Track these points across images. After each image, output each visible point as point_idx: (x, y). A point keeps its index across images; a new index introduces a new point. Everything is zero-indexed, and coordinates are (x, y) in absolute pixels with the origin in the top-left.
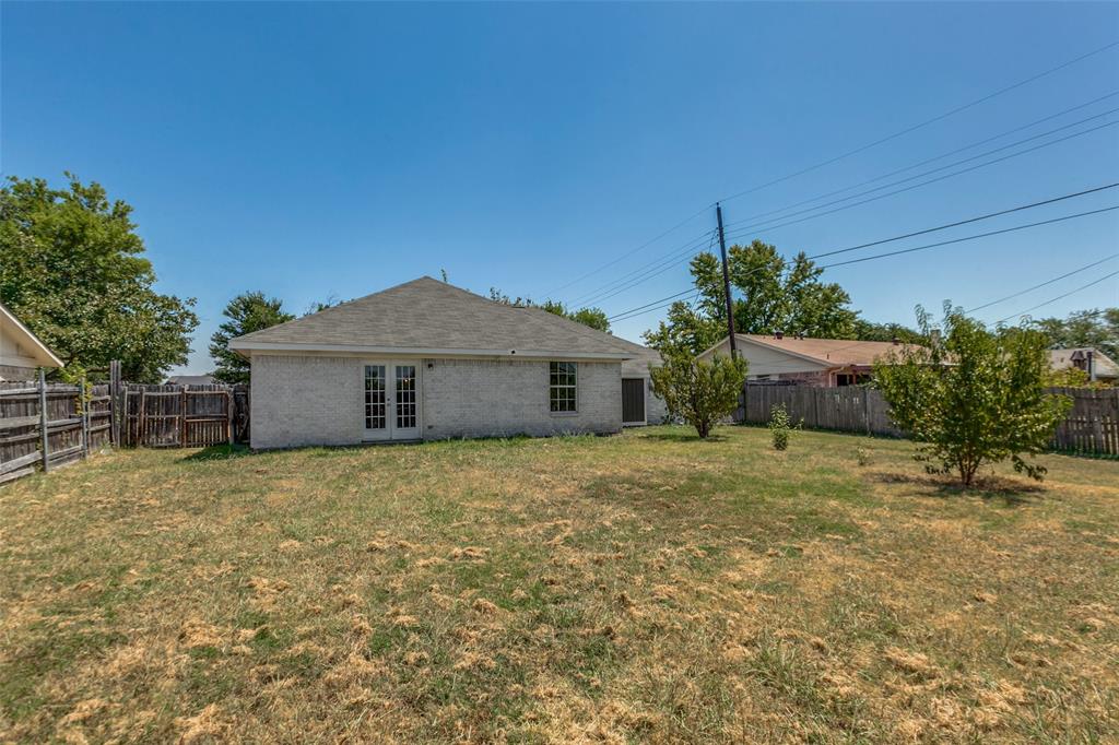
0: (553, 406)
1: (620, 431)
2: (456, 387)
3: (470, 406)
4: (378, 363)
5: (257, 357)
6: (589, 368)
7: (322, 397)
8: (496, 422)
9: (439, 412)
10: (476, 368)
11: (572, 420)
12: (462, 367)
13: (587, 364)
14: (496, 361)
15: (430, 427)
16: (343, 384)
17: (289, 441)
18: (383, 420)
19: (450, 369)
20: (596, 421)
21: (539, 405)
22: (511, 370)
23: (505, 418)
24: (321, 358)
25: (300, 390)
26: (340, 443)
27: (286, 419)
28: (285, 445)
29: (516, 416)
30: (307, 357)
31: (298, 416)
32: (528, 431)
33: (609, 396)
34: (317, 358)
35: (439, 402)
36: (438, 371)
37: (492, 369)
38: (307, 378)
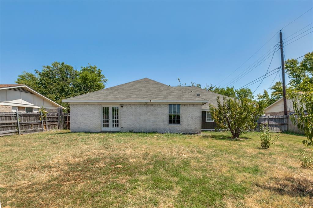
0: (170, 122)
1: (200, 133)
2: (131, 114)
3: (136, 121)
4: (107, 106)
5: (71, 105)
6: (186, 107)
7: (89, 117)
8: (146, 127)
9: (125, 123)
10: (138, 107)
11: (177, 127)
12: (133, 107)
13: (185, 105)
14: (146, 104)
15: (122, 128)
16: (94, 113)
17: (80, 130)
18: (108, 125)
19: (129, 108)
20: (188, 128)
21: (163, 121)
22: (152, 108)
23: (149, 125)
24: (88, 104)
25: (83, 115)
26: (94, 132)
27: (79, 123)
28: (79, 131)
29: (153, 125)
30: (84, 105)
31: (82, 122)
32: (158, 130)
33: (195, 118)
34: (87, 105)
35: (125, 120)
36: (125, 108)
37: (145, 108)
38: (84, 111)
